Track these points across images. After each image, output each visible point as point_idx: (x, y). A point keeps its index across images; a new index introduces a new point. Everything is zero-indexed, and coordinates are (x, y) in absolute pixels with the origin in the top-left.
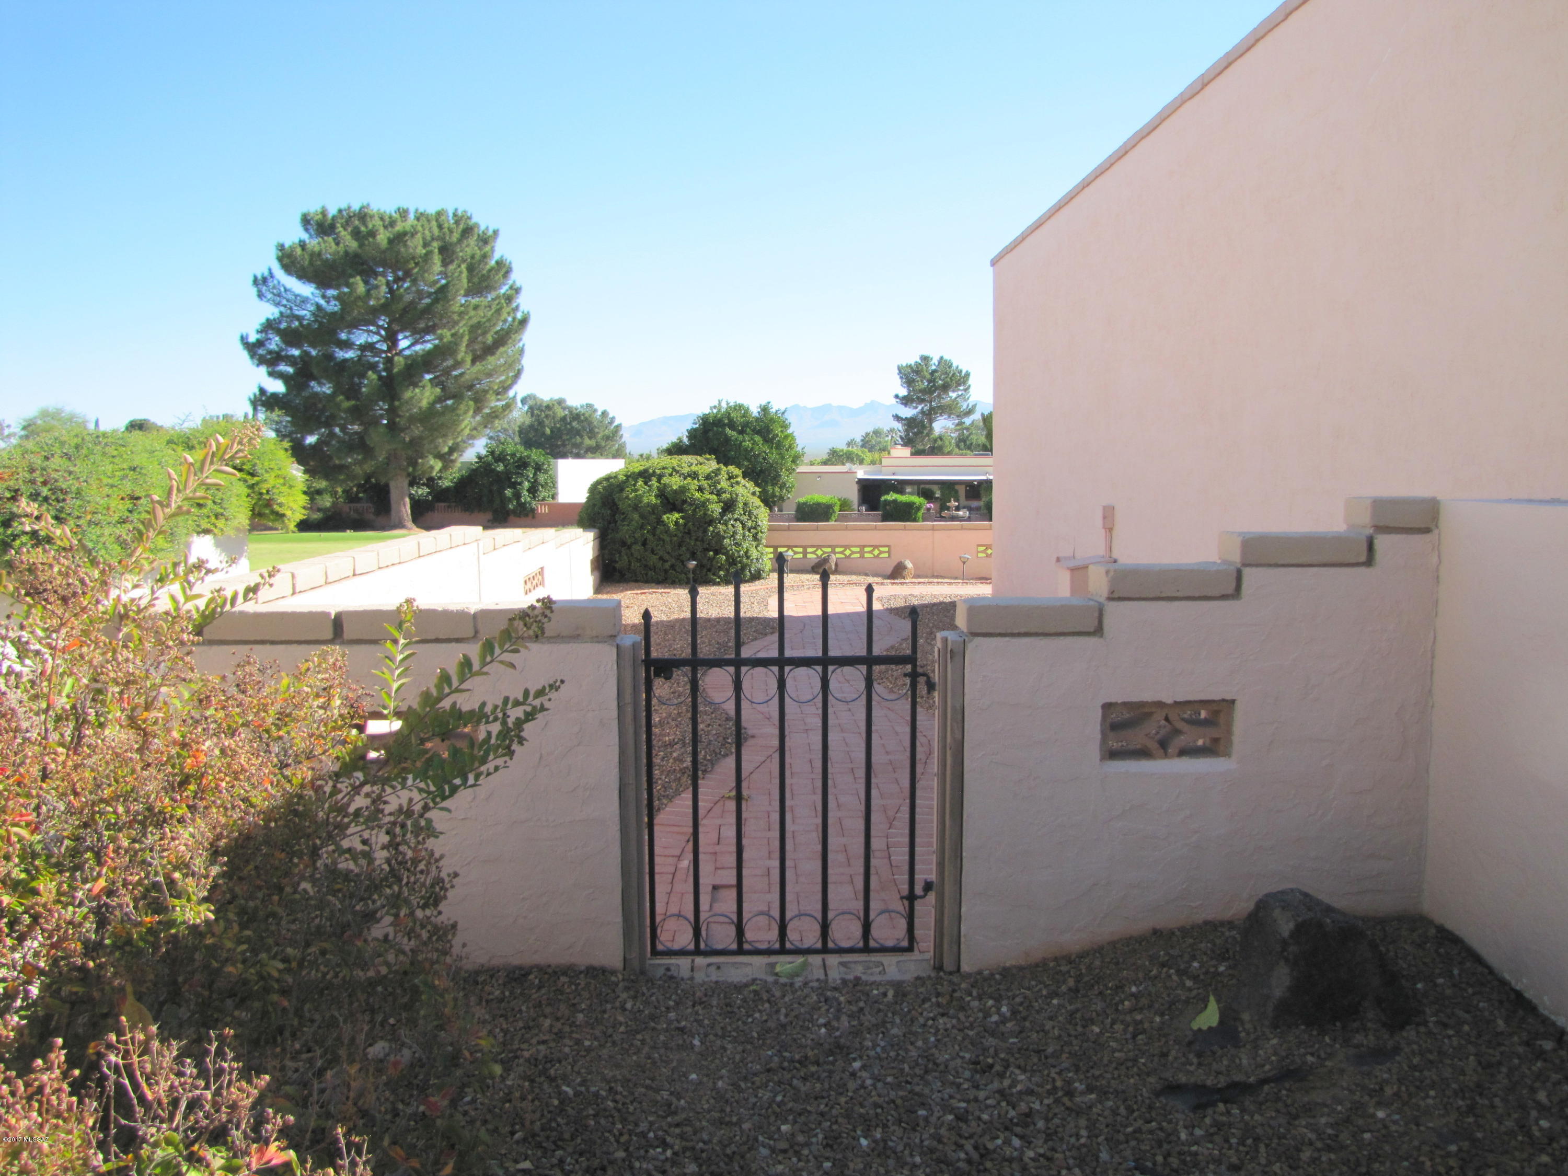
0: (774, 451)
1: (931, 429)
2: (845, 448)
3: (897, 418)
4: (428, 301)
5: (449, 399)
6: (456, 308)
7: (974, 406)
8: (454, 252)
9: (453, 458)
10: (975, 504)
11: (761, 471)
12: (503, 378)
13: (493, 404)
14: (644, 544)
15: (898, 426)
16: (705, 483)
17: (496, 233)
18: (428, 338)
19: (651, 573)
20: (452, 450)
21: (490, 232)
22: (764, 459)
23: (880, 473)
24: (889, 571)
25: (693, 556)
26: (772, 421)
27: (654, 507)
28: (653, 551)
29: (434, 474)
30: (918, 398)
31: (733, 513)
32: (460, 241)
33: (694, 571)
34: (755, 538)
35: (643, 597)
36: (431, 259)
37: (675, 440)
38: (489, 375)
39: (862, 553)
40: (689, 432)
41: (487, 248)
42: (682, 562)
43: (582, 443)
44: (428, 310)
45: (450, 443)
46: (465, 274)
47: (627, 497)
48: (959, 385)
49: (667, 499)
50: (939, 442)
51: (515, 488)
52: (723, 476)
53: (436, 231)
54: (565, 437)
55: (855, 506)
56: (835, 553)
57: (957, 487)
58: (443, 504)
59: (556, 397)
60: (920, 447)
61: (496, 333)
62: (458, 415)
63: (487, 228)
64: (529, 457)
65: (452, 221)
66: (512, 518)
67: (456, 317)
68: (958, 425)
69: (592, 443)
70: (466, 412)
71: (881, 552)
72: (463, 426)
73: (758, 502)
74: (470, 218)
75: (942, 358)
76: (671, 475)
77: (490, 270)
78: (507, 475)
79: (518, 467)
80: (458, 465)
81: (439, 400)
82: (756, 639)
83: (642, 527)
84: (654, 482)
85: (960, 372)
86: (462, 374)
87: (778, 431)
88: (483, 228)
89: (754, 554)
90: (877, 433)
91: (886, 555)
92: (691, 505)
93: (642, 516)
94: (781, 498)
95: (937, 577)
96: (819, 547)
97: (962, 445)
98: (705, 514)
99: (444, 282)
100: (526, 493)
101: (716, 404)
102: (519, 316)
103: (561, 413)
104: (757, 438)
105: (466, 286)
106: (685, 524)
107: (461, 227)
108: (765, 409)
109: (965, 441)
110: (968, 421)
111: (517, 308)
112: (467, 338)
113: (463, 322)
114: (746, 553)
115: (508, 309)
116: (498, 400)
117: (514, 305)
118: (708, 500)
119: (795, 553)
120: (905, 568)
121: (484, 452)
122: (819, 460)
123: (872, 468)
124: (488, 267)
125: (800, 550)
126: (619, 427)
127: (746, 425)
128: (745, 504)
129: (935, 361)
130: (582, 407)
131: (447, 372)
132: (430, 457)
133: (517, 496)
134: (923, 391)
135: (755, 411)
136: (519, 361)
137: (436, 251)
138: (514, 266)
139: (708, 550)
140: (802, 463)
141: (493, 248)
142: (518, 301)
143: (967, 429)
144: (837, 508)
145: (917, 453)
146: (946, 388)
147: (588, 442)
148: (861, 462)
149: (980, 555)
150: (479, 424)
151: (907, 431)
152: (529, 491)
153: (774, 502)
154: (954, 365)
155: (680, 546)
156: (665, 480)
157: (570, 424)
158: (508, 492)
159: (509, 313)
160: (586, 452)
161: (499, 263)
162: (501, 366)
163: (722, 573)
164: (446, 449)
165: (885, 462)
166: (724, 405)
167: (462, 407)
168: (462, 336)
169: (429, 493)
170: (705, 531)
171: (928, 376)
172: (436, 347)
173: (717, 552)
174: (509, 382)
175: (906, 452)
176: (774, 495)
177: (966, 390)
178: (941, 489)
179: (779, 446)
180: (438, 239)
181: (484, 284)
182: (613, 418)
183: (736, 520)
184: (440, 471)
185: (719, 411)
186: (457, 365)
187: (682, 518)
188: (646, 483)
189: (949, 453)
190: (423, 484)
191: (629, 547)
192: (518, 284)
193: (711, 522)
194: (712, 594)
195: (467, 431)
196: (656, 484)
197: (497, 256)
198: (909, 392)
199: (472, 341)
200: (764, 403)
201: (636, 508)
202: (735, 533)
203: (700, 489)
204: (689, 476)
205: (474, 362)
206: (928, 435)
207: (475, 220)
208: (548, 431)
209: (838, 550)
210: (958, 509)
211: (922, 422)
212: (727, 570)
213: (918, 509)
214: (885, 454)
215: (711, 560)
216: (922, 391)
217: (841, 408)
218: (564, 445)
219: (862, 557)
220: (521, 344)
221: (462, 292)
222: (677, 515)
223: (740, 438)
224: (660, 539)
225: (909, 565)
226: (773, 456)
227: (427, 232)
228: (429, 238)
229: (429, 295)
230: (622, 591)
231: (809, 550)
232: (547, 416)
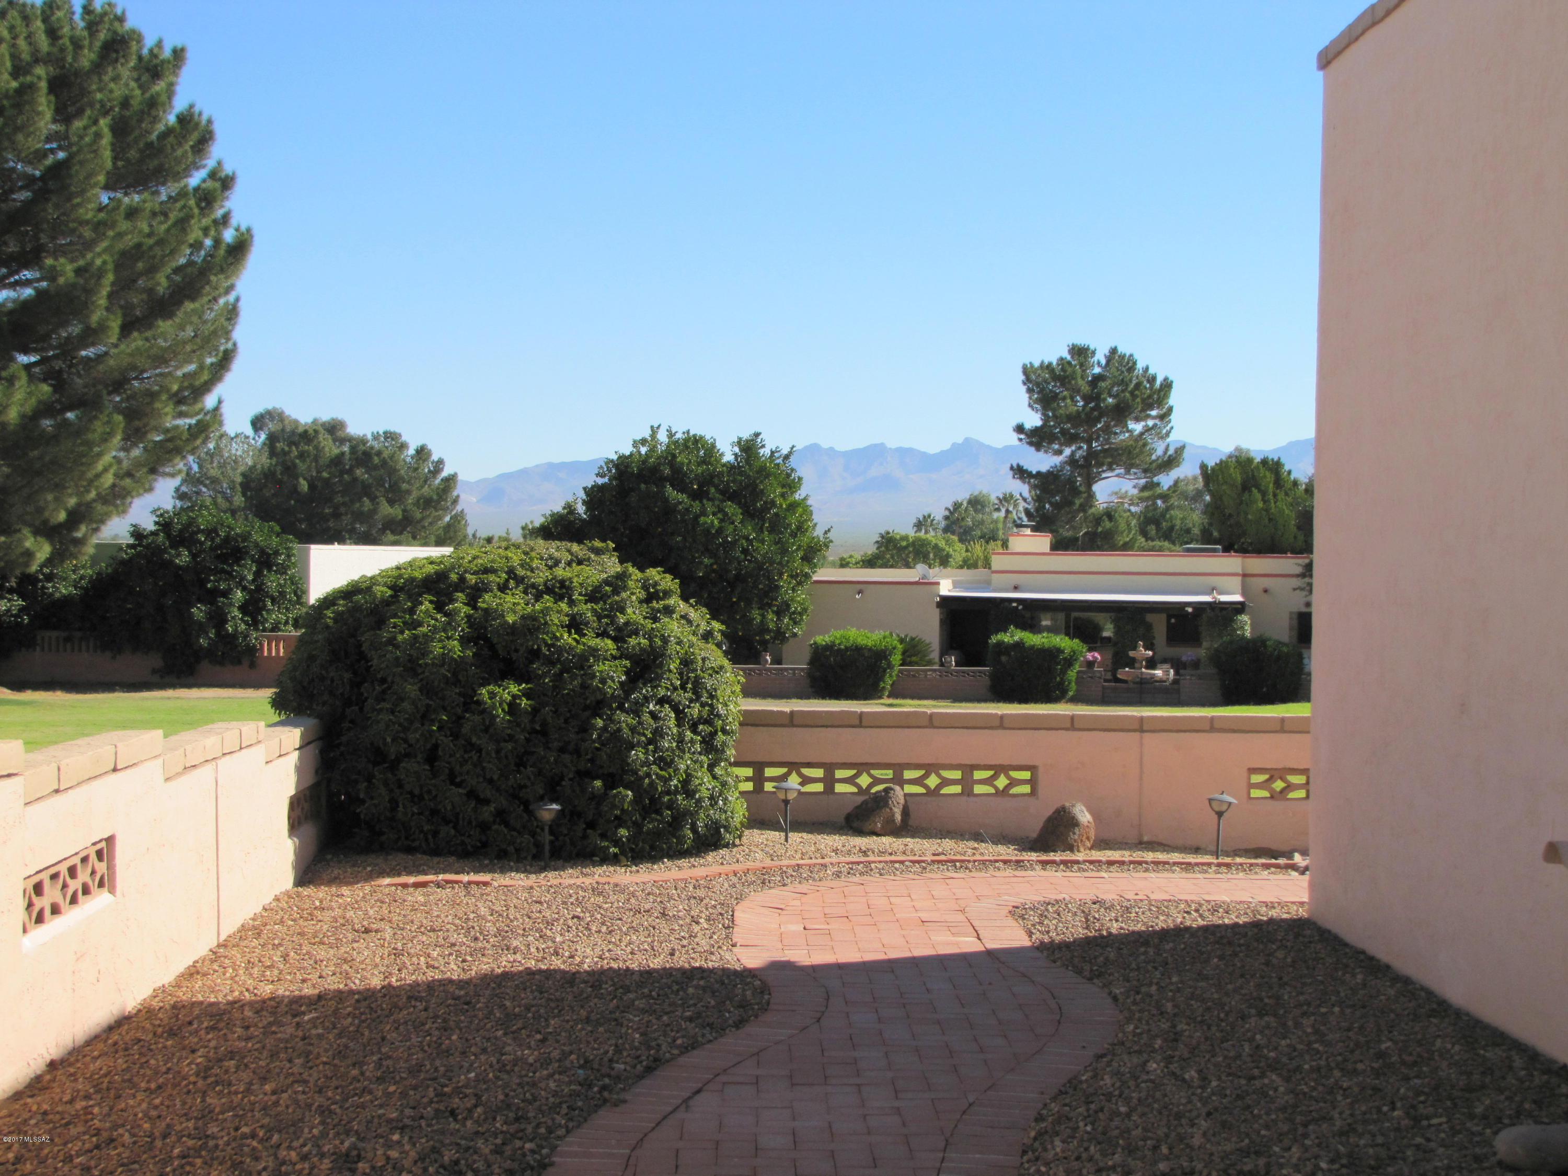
0: (766, 535)
1: (1091, 496)
2: (911, 533)
3: (1020, 472)
4: (24, 195)
5: (71, 408)
6: (88, 212)
7: (1180, 450)
8: (84, 92)
9: (79, 534)
10: (1187, 653)
11: (738, 577)
12: (192, 367)
13: (169, 423)
14: (432, 757)
15: (1021, 489)
16: (586, 610)
17: (179, 54)
18: (27, 274)
19: (446, 831)
20: (76, 517)
21: (167, 53)
22: (745, 551)
23: (987, 585)
24: (1034, 827)
25: (553, 792)
26: (764, 472)
27: (458, 666)
28: (452, 779)
29: (34, 568)
30: (1064, 432)
31: (654, 682)
32: (98, 67)
33: (554, 828)
34: (709, 745)
35: (419, 896)
36: (33, 102)
37: (558, 508)
38: (161, 359)
39: (967, 783)
40: (589, 492)
41: (159, 87)
42: (526, 804)
43: (374, 511)
44: (25, 213)
45: (72, 502)
46: (107, 139)
47: (392, 641)
48: (1151, 407)
49: (492, 647)
50: (1108, 524)
51: (212, 602)
52: (633, 595)
53: (43, 43)
54: (339, 499)
55: (935, 655)
56: (901, 782)
57: (1150, 617)
58: (54, 634)
59: (325, 417)
60: (1067, 533)
61: (177, 270)
62: (89, 444)
63: (159, 44)
64: (246, 537)
65: (82, 24)
66: (205, 667)
67: (87, 233)
68: (1144, 488)
69: (395, 512)
70: (106, 438)
71: (1014, 783)
72: (100, 467)
73: (715, 656)
74: (121, 19)
75: (1114, 351)
76: (503, 588)
77: (164, 135)
78: (198, 574)
79: (222, 558)
80: (90, 550)
81: (46, 409)
82: (693, 1046)
83: (425, 717)
84: (460, 606)
85: (1153, 379)
86: (100, 358)
87: (774, 493)
88: (149, 42)
89: (705, 783)
90: (976, 503)
91: (1026, 789)
92: (551, 662)
93: (427, 690)
94: (780, 636)
95: (1152, 846)
96: (862, 767)
97: (1152, 529)
98: (584, 686)
99: (61, 155)
100: (236, 613)
101: (647, 434)
102: (229, 235)
103: (331, 449)
104: (731, 508)
105: (109, 164)
106: (535, 711)
107: (102, 36)
108: (748, 448)
109: (1157, 522)
110: (1166, 481)
111: (226, 219)
112: (110, 277)
113: (104, 244)
114: (686, 782)
115: (205, 222)
116: (181, 415)
117: (219, 213)
118: (594, 651)
119: (806, 780)
120: (1073, 823)
121: (148, 524)
122: (858, 556)
123: (966, 574)
124: (161, 127)
125: (819, 773)
126: (451, 481)
127: (708, 480)
128: (687, 662)
129: (1100, 356)
130: (376, 437)
131: (68, 349)
132: (26, 531)
133: (218, 619)
134: (1074, 419)
135: (728, 453)
136: (227, 334)
137: (43, 85)
138: (217, 128)
139: (587, 775)
140: (824, 563)
141: (171, 85)
142: (228, 205)
143: (1165, 497)
144: (896, 659)
145: (1059, 546)
146: (1121, 412)
147: (386, 510)
148: (944, 561)
149: (1255, 793)
150: (138, 464)
151: (1038, 499)
152: (243, 608)
153: (764, 643)
154: (1140, 366)
155: (521, 764)
156: (488, 600)
157: (350, 471)
158: (199, 612)
159: (206, 231)
160: (383, 531)
161: (187, 120)
162: (185, 343)
163: (623, 832)
164: (62, 516)
165: (998, 562)
166: (662, 437)
167: (99, 427)
168: (101, 274)
169: (22, 610)
170: (585, 729)
171: (1086, 388)
172: (40, 293)
173: (612, 782)
174: (205, 377)
175: (1043, 542)
176: (764, 629)
177: (1162, 417)
178: (1116, 622)
179: (777, 525)
180: (46, 60)
181: (153, 164)
182: (440, 462)
183: (661, 701)
184: (49, 562)
185: (652, 450)
186: (90, 335)
187: (527, 694)
188: (439, 607)
189: (1126, 547)
190: (11, 591)
191: (394, 766)
192: (228, 169)
193: (599, 705)
194: (596, 890)
195: (108, 480)
196: (465, 610)
197: (180, 104)
198: (1046, 419)
199: (124, 285)
200: (746, 435)
201: (412, 667)
202: (658, 733)
203: (575, 624)
204: (549, 590)
205: (126, 329)
206: (1084, 508)
207: (131, 23)
208: (304, 485)
209: (909, 774)
210: (1152, 664)
211: (1071, 481)
212: (638, 826)
213: (1069, 662)
214: (995, 546)
215: (598, 799)
216: (1072, 418)
217: (904, 452)
218: (337, 515)
219: (967, 792)
220: (231, 298)
221: (101, 178)
222: (514, 688)
223: (696, 506)
224: (470, 746)
225: (1084, 816)
226: (765, 547)
227: (22, 43)
228: (26, 57)
229: (30, 181)
230: (369, 877)
231: (840, 774)
232: (302, 456)
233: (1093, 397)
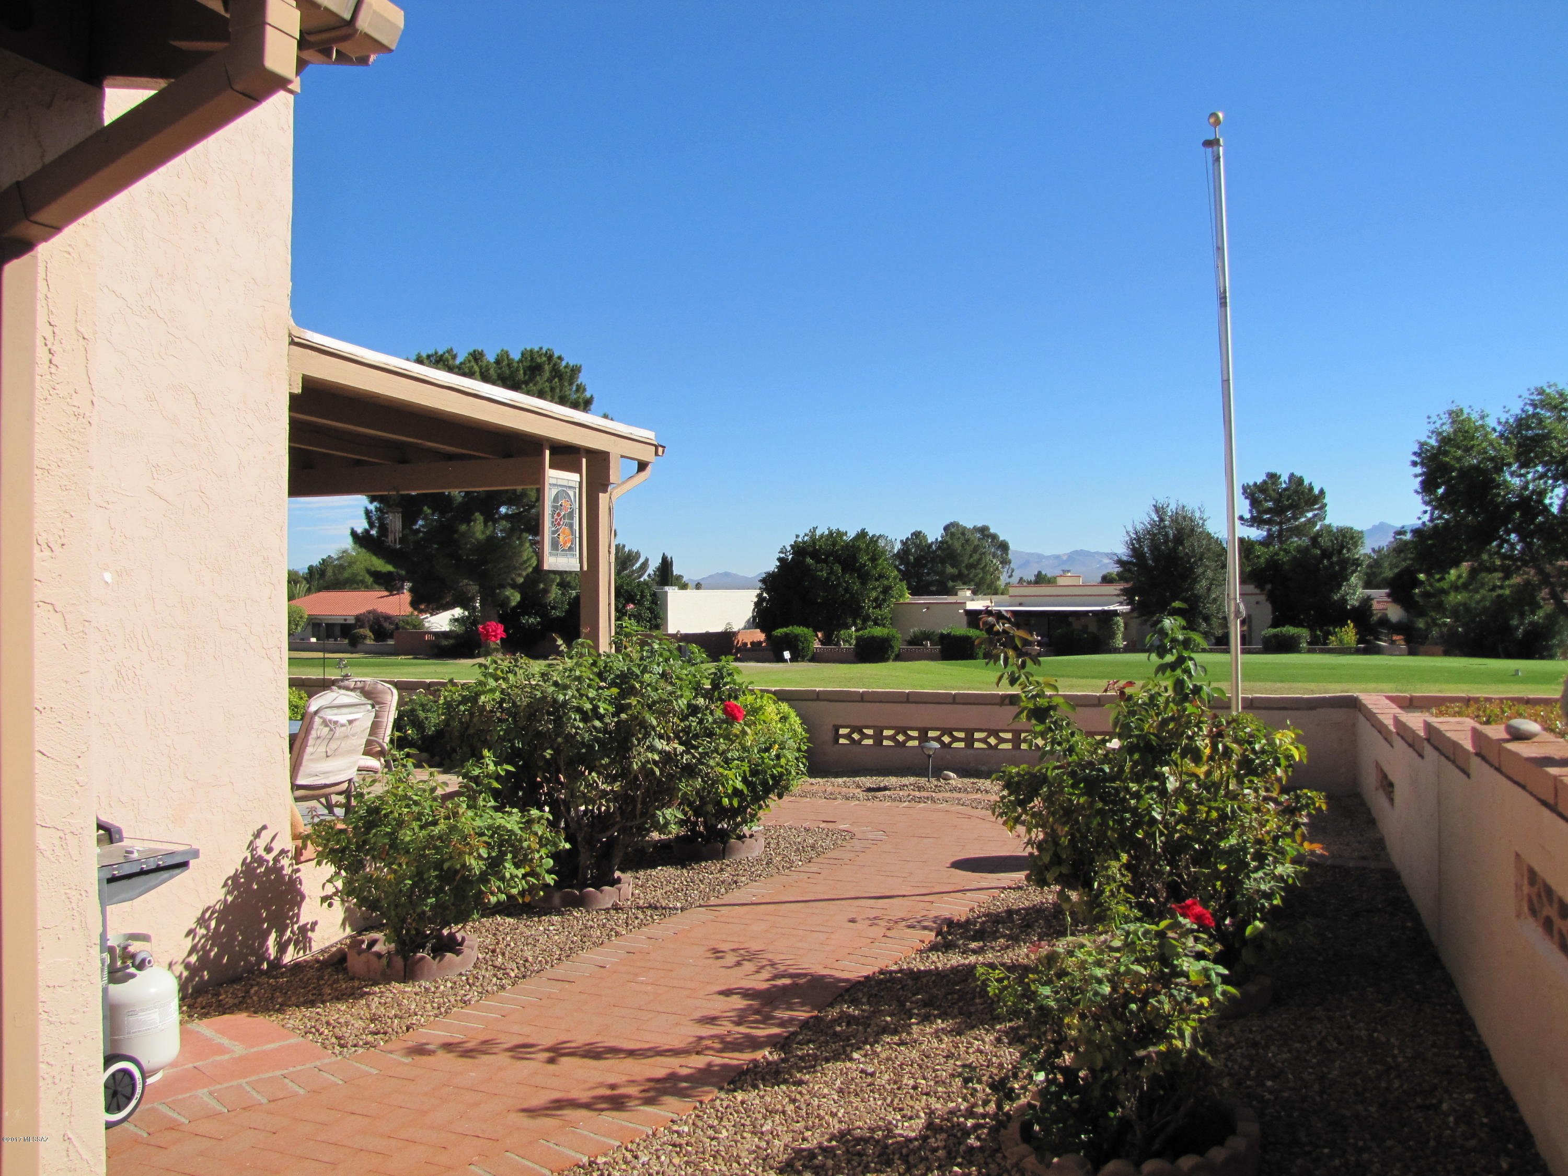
48: (1314, 504)
75: (1292, 475)
85: (1314, 489)
104: (837, 567)
127: (830, 553)
129: (1285, 478)
134: (1270, 511)
144: (896, 642)
146: (1300, 507)
154: (1307, 483)
165: (1012, 591)
171: (1277, 495)
177: (1321, 509)
233: (1277, 501)
